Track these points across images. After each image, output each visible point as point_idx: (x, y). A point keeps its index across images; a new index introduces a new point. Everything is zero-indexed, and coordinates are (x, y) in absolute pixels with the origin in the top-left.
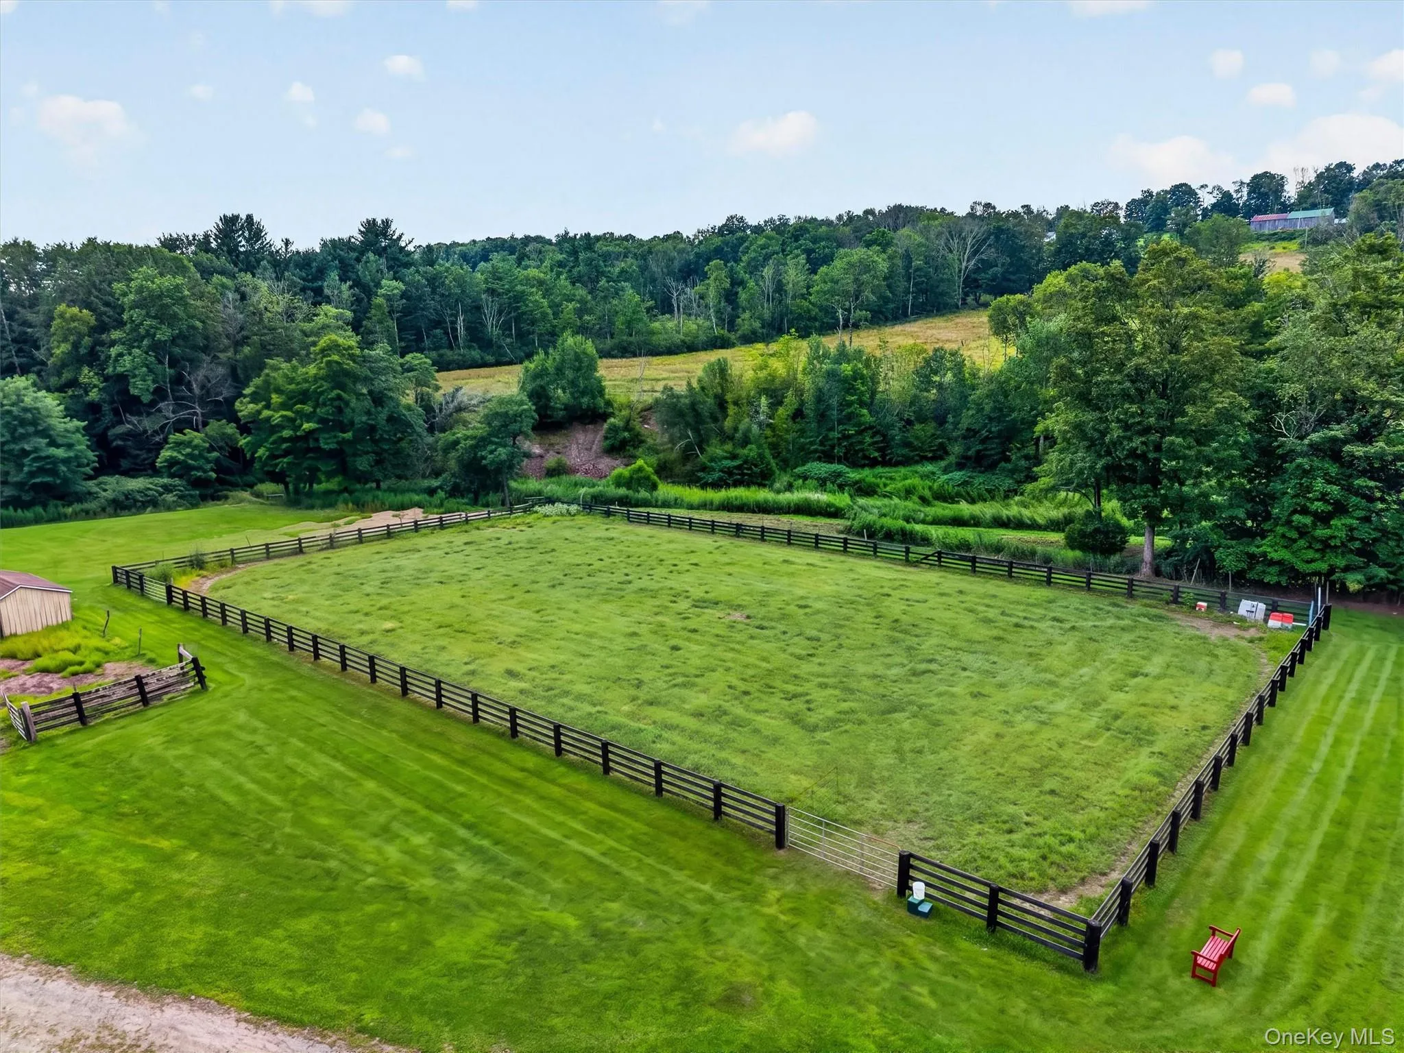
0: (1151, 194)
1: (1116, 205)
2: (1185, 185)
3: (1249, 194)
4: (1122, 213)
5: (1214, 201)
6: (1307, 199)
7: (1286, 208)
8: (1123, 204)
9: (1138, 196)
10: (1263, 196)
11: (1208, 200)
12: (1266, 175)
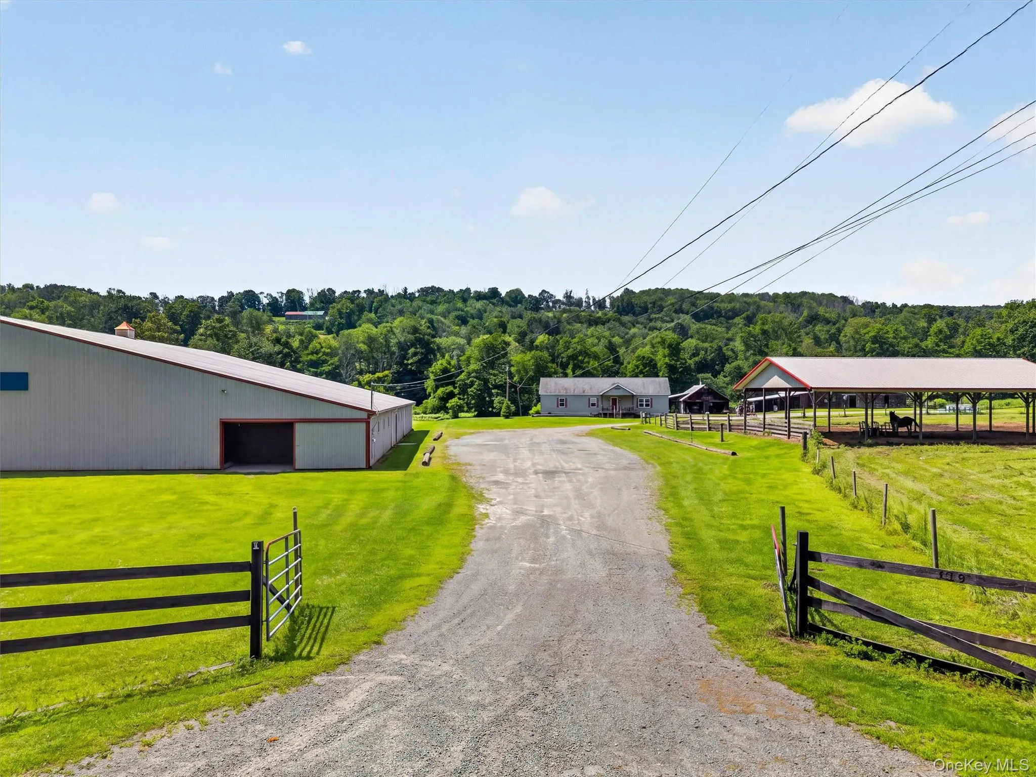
0: (233, 295)
1: (213, 299)
2: (252, 291)
3: (286, 300)
4: (217, 304)
5: (268, 302)
6: (313, 306)
7: (305, 309)
8: (217, 298)
9: (225, 294)
10: (293, 302)
11: (265, 301)
12: (294, 290)
